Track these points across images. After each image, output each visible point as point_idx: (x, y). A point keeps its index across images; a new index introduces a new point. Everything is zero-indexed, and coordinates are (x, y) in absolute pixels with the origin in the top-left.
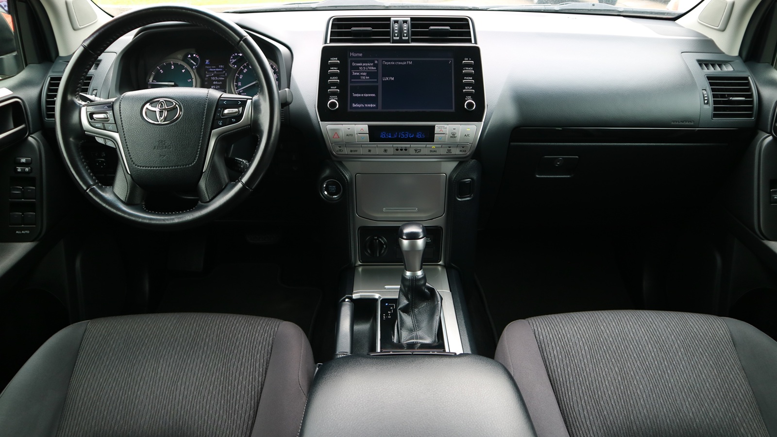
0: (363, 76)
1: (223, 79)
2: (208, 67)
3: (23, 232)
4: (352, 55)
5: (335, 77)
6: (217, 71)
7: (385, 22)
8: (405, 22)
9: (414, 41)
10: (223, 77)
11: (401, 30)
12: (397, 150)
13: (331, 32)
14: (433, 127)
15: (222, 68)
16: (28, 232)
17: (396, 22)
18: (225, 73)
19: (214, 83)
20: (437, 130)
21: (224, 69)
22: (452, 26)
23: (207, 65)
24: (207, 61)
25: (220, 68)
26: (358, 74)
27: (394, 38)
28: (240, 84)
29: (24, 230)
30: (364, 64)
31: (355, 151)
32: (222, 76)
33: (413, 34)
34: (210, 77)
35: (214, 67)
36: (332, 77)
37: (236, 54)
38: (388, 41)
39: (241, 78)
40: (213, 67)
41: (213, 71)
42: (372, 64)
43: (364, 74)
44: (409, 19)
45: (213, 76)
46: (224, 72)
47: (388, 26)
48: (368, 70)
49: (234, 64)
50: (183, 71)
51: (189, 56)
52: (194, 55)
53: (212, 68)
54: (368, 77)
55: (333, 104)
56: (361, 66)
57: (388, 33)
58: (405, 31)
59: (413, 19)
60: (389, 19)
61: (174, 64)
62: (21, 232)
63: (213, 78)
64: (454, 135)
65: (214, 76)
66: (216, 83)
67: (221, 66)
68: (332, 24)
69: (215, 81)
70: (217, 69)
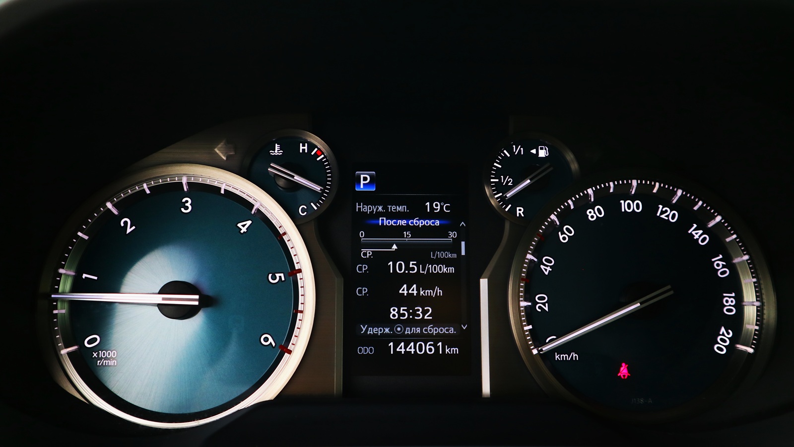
1: (452, 270)
2: (367, 209)
6: (416, 231)
10: (448, 263)
15: (440, 215)
18: (457, 242)
19: (404, 290)
21: (450, 221)
23: (366, 198)
24: (364, 181)
25: (432, 215)
28: (542, 303)
32: (441, 255)
34: (379, 261)
35: (401, 208)
37: (518, 150)
39: (546, 270)
40: (393, 208)
41: (397, 231)
45: (395, 257)
46: (453, 235)
49: (516, 200)
50: (244, 226)
51: (277, 151)
52: (303, 148)
53: (391, 216)
63: (398, 267)
65: (405, 254)
66: (414, 290)
67: (437, 206)
69: (409, 280)
70: (421, 223)
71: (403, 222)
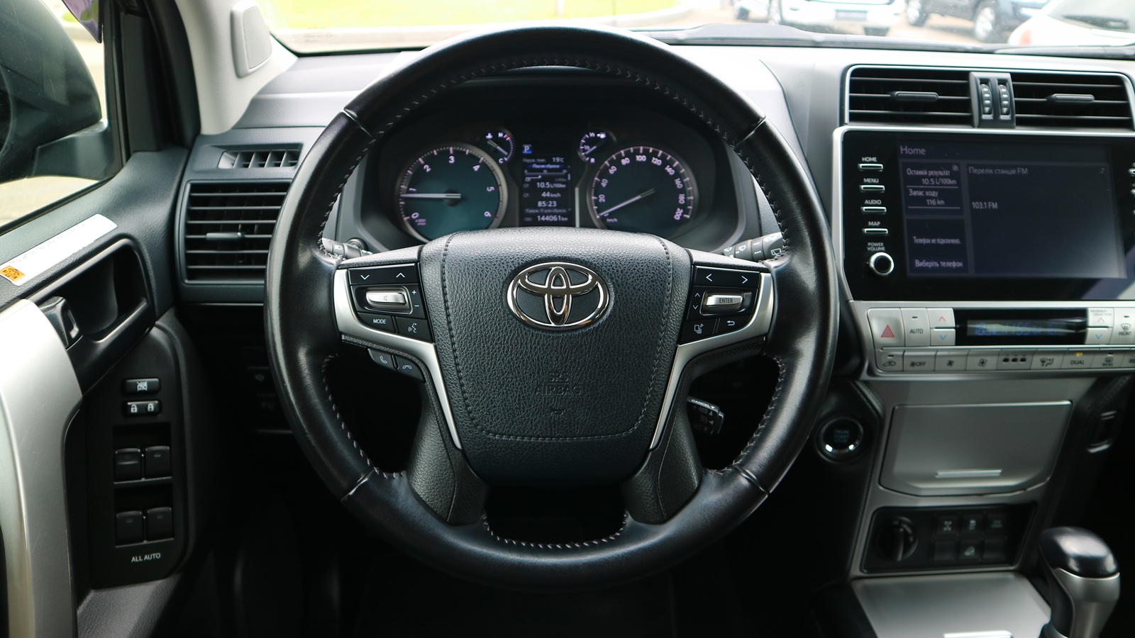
0: (932, 198)
1: (564, 186)
2: (528, 161)
3: (146, 557)
4: (904, 151)
5: (876, 199)
6: (549, 170)
7: (956, 82)
8: (1002, 82)
9: (1022, 123)
10: (563, 183)
11: (996, 100)
12: (1006, 360)
13: (851, 98)
14: (1083, 313)
15: (559, 163)
16: (157, 555)
17: (985, 81)
18: (566, 175)
19: (544, 195)
20: (1092, 320)
21: (563, 166)
22: (1097, 93)
23: (528, 156)
24: (527, 148)
25: (556, 163)
26: (921, 193)
27: (984, 117)
28: (602, 198)
29: (149, 553)
30: (931, 173)
31: (920, 364)
32: (560, 180)
33: (1021, 107)
34: (534, 182)
35: (543, 160)
36: (870, 199)
37: (592, 135)
38: (968, 121)
39: (604, 184)
40: (539, 160)
41: (541, 170)
42: (947, 173)
43: (934, 194)
44: (1008, 76)
45: (540, 181)
46: (565, 171)
47: (965, 89)
48: (941, 185)
49: (590, 155)
50: (476, 168)
51: (489, 136)
52: (500, 135)
53: (538, 164)
54: (942, 202)
55: (882, 263)
56: (924, 177)
57: (966, 106)
58: (1006, 103)
59: (1015, 76)
60: (964, 75)
61: (456, 154)
62: (143, 557)
63: (541, 185)
64: (1125, 328)
65: (544, 179)
66: (548, 194)
67: (558, 159)
68: (852, 82)
69: (546, 190)
70: (550, 166)
71: (543, 166)
